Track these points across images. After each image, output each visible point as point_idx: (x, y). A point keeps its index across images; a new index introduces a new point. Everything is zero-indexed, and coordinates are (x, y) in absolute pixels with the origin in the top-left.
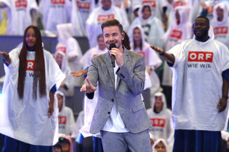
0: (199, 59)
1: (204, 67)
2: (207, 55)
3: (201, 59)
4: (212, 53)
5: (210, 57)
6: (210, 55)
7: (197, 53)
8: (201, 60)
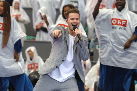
0: (118, 23)
1: (121, 29)
2: (123, 22)
3: (119, 23)
4: (126, 21)
5: (124, 23)
6: (125, 22)
7: (117, 20)
8: (119, 25)
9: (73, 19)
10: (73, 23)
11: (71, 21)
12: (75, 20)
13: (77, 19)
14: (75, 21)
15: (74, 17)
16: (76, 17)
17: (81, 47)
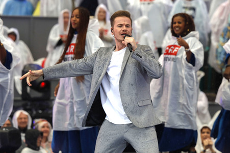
9: (121, 26)
10: (122, 31)
11: (119, 29)
12: (124, 26)
13: (127, 26)
14: (124, 28)
15: (122, 23)
16: (126, 23)
17: (141, 57)
